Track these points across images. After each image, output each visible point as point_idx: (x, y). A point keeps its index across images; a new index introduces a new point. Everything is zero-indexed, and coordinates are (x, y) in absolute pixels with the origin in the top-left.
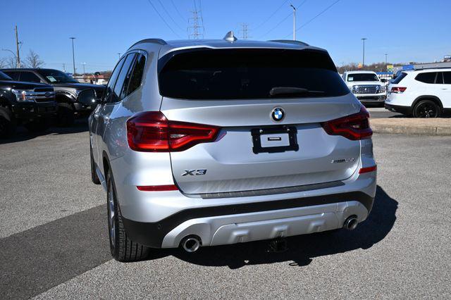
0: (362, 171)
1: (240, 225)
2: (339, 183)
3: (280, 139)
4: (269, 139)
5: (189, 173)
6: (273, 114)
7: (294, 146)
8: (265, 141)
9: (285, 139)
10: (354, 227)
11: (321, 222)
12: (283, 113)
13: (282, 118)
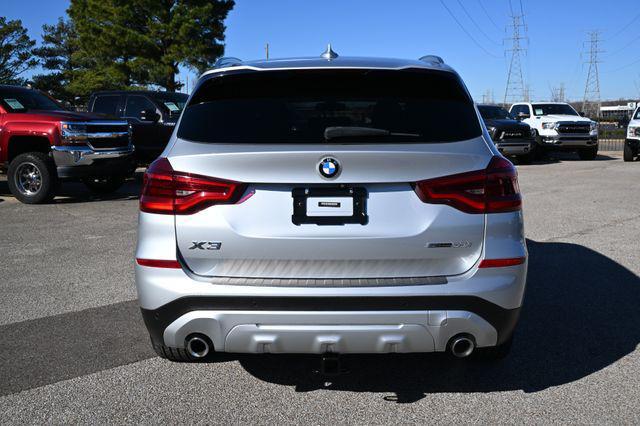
0: (485, 264)
1: (262, 328)
2: (441, 280)
3: (339, 205)
4: (320, 204)
5: (199, 246)
6: (321, 167)
7: (360, 217)
8: (313, 206)
9: (346, 206)
10: (468, 353)
11: (398, 338)
12: (337, 166)
13: (336, 172)
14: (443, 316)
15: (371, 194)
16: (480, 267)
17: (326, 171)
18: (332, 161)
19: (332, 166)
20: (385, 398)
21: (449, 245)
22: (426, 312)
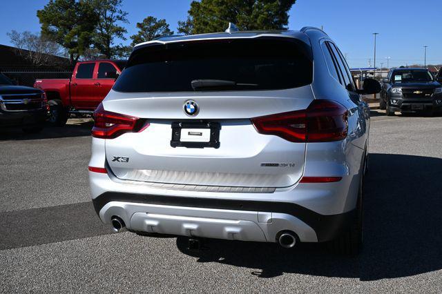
0: (305, 180)
3: (201, 134)
4: (189, 134)
5: (116, 159)
6: (186, 107)
8: (185, 135)
9: (206, 135)
10: (291, 246)
11: (237, 230)
12: (196, 107)
13: (196, 111)
14: (269, 216)
15: (223, 127)
16: (301, 182)
17: (189, 110)
18: (192, 103)
19: (192, 107)
20: (253, 273)
21: (277, 165)
22: (256, 213)
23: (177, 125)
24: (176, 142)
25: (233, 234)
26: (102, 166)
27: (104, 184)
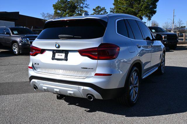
0: (96, 75)
1: (44, 85)
3: (62, 56)
4: (58, 55)
5: (35, 64)
7: (66, 59)
8: (57, 56)
9: (63, 56)
10: (92, 100)
11: (72, 92)
13: (59, 47)
14: (82, 87)
15: (69, 53)
17: (57, 46)
18: (58, 44)
19: (58, 45)
20: (85, 110)
21: (87, 68)
22: (78, 86)
23: (54, 52)
24: (53, 58)
25: (71, 94)
26: (31, 66)
27: (32, 73)
